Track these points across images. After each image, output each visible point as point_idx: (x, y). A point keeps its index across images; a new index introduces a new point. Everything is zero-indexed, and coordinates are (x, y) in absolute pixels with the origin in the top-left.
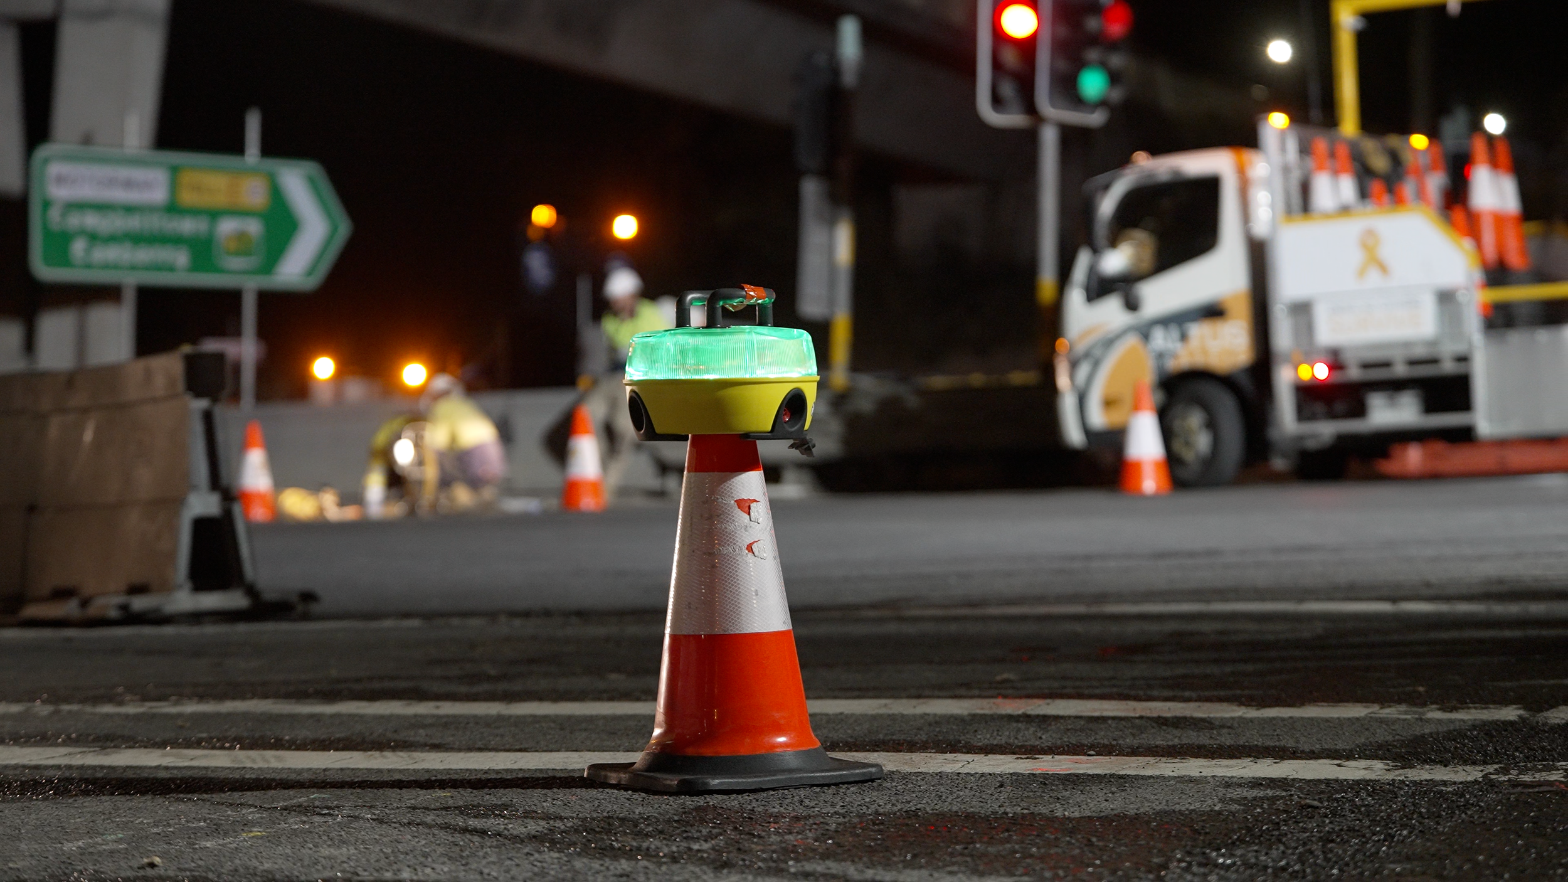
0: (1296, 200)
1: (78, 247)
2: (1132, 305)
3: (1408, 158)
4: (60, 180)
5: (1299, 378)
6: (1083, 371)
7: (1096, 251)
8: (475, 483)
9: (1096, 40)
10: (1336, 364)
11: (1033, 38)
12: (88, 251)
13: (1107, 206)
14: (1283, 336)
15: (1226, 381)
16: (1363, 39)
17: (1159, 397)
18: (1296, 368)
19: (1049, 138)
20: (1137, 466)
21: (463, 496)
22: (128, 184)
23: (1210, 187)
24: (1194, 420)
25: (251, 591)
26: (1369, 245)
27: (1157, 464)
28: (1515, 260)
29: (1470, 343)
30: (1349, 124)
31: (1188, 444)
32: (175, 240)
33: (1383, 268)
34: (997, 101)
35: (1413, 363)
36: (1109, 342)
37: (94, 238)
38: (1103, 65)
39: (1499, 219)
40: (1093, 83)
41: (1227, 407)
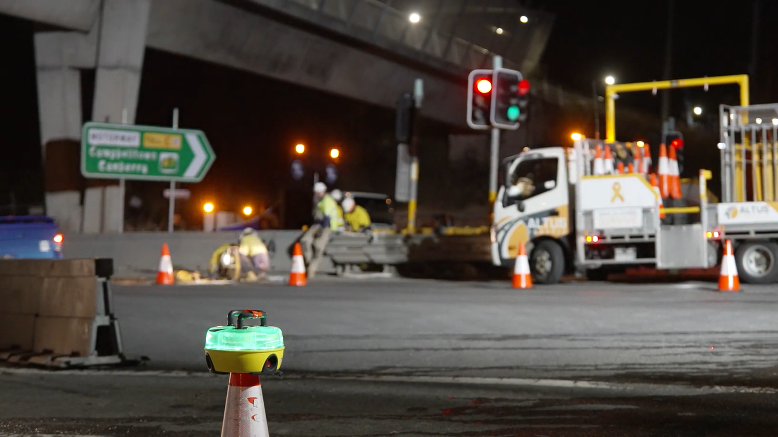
0: (589, 169)
1: (102, 163)
2: (521, 209)
3: (635, 152)
4: (94, 136)
5: (587, 241)
6: (501, 234)
7: (507, 187)
8: (257, 271)
9: (515, 95)
10: (601, 236)
11: (490, 93)
12: (105, 166)
13: (512, 169)
14: (581, 225)
15: (558, 241)
16: (617, 103)
17: (531, 246)
18: (586, 238)
19: (496, 134)
20: (519, 276)
21: (252, 277)
22: (123, 138)
23: (555, 161)
24: (545, 256)
25: (121, 356)
26: (616, 188)
27: (526, 276)
28: (676, 194)
29: (656, 231)
30: (611, 137)
31: (542, 266)
32: (142, 162)
33: (622, 199)
34: (474, 119)
35: (632, 237)
36: (511, 224)
37: (108, 160)
38: (517, 105)
39: (670, 178)
40: (513, 113)
41: (558, 252)
